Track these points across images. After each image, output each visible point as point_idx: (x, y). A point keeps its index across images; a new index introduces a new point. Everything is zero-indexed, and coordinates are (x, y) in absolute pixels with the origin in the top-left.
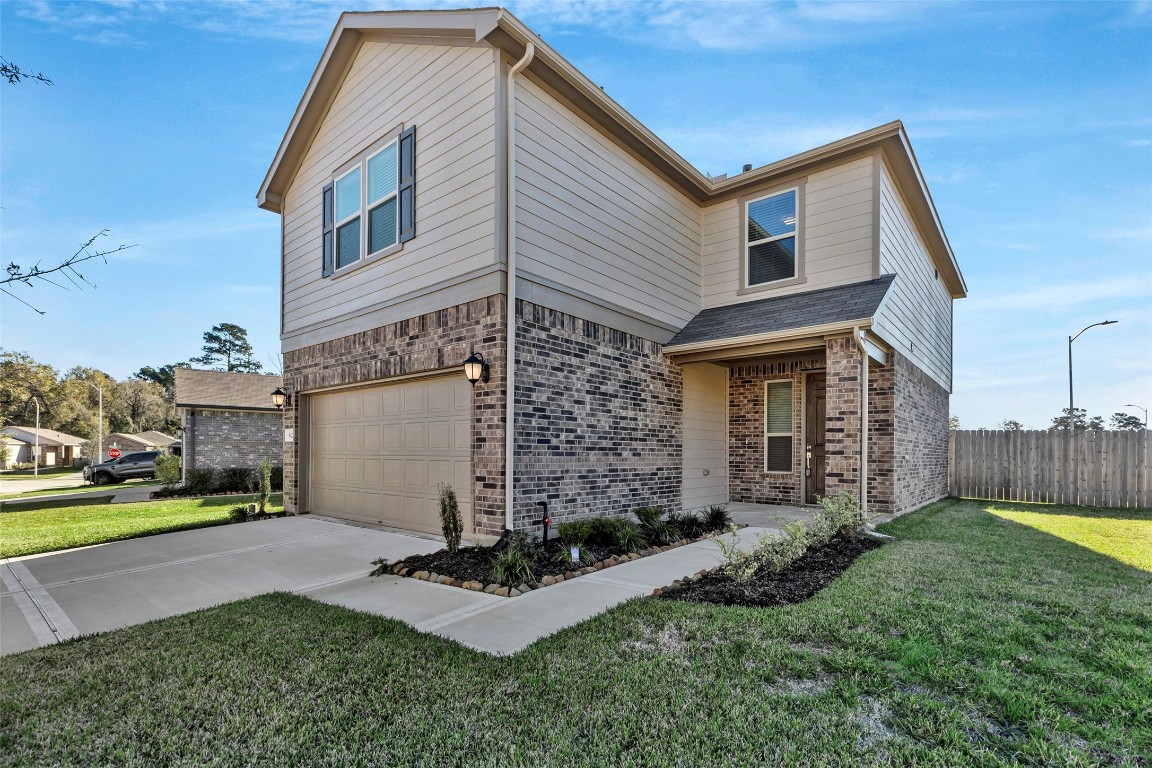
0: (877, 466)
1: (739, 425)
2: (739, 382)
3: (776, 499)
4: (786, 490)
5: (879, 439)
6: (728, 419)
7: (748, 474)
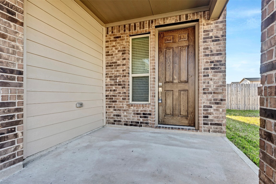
0: (213, 97)
1: (112, 69)
2: (112, 38)
3: (138, 123)
4: (145, 115)
5: (214, 76)
6: (105, 65)
7: (118, 104)
